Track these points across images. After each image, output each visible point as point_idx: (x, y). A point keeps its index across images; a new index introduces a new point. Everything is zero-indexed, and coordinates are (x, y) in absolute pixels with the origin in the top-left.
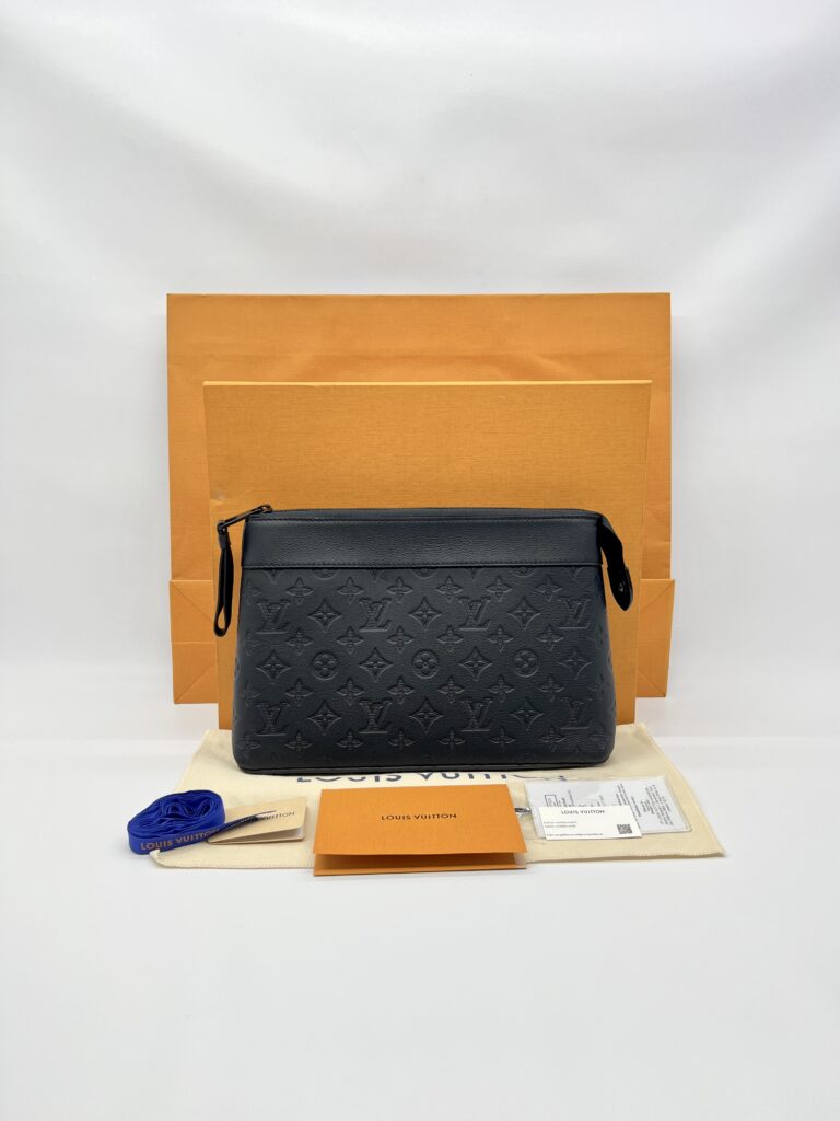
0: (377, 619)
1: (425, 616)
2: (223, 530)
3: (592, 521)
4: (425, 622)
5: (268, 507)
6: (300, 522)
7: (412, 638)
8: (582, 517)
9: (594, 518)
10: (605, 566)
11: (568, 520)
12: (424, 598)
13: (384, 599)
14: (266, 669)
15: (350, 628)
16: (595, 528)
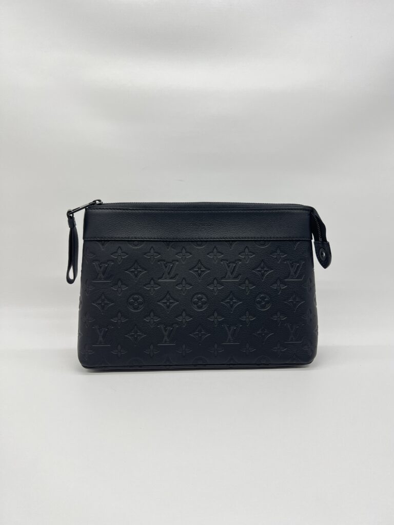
0: (169, 274)
1: (199, 272)
2: (70, 216)
3: (307, 212)
4: (199, 275)
5: (99, 201)
6: (120, 211)
7: (191, 285)
8: (301, 209)
9: (308, 210)
10: (313, 241)
11: (292, 211)
12: (199, 260)
13: (173, 261)
14: (99, 304)
15: (152, 279)
16: (309, 216)
